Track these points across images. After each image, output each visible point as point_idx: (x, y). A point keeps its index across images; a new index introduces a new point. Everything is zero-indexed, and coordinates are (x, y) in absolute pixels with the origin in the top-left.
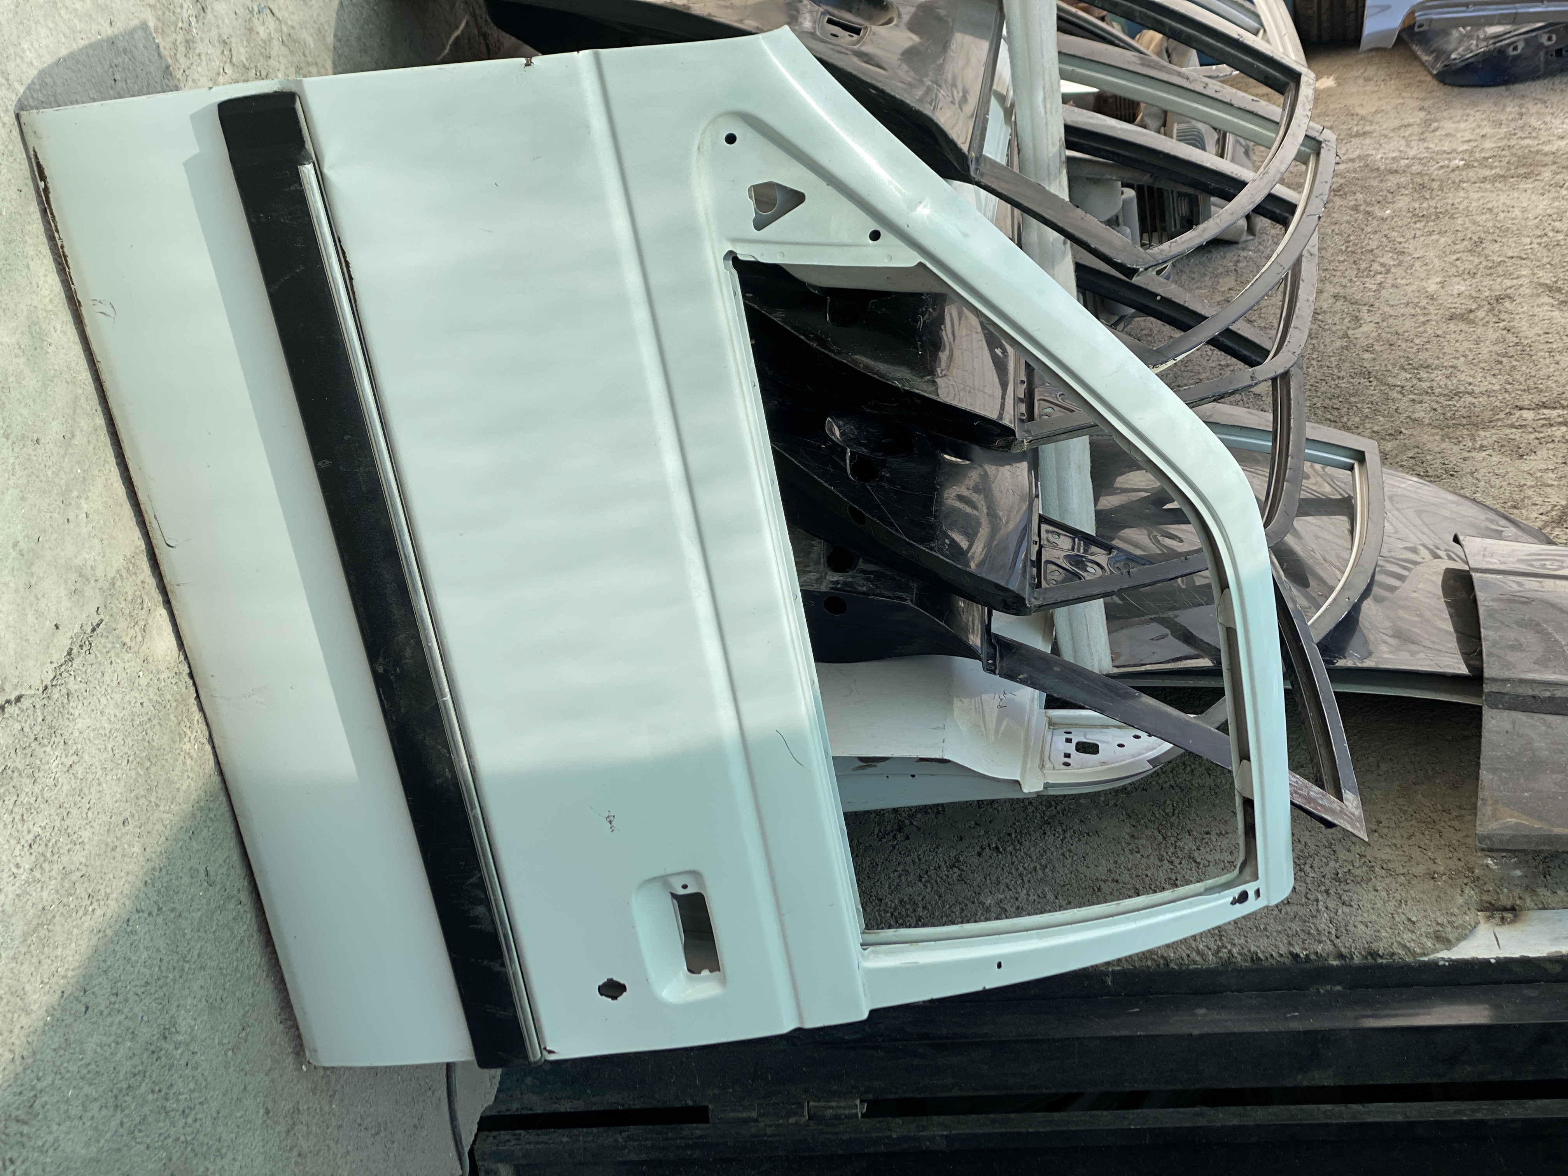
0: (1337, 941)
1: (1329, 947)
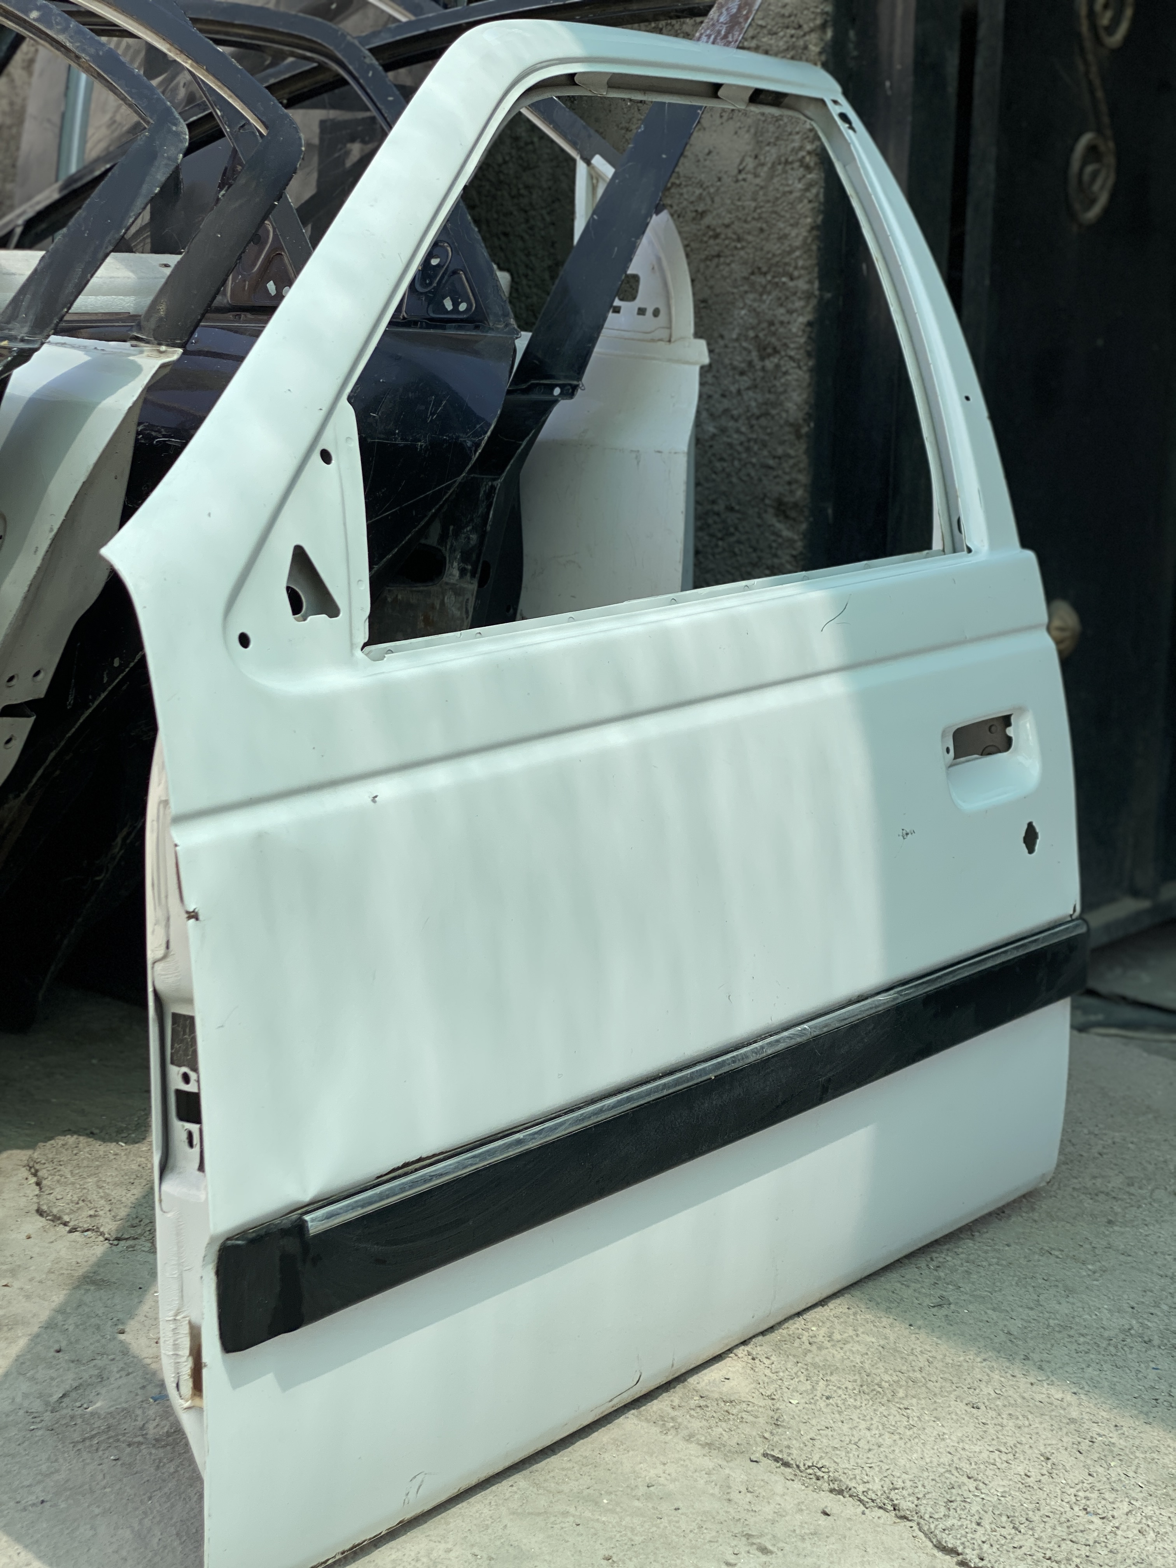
0: (806, 28)
1: (813, 37)
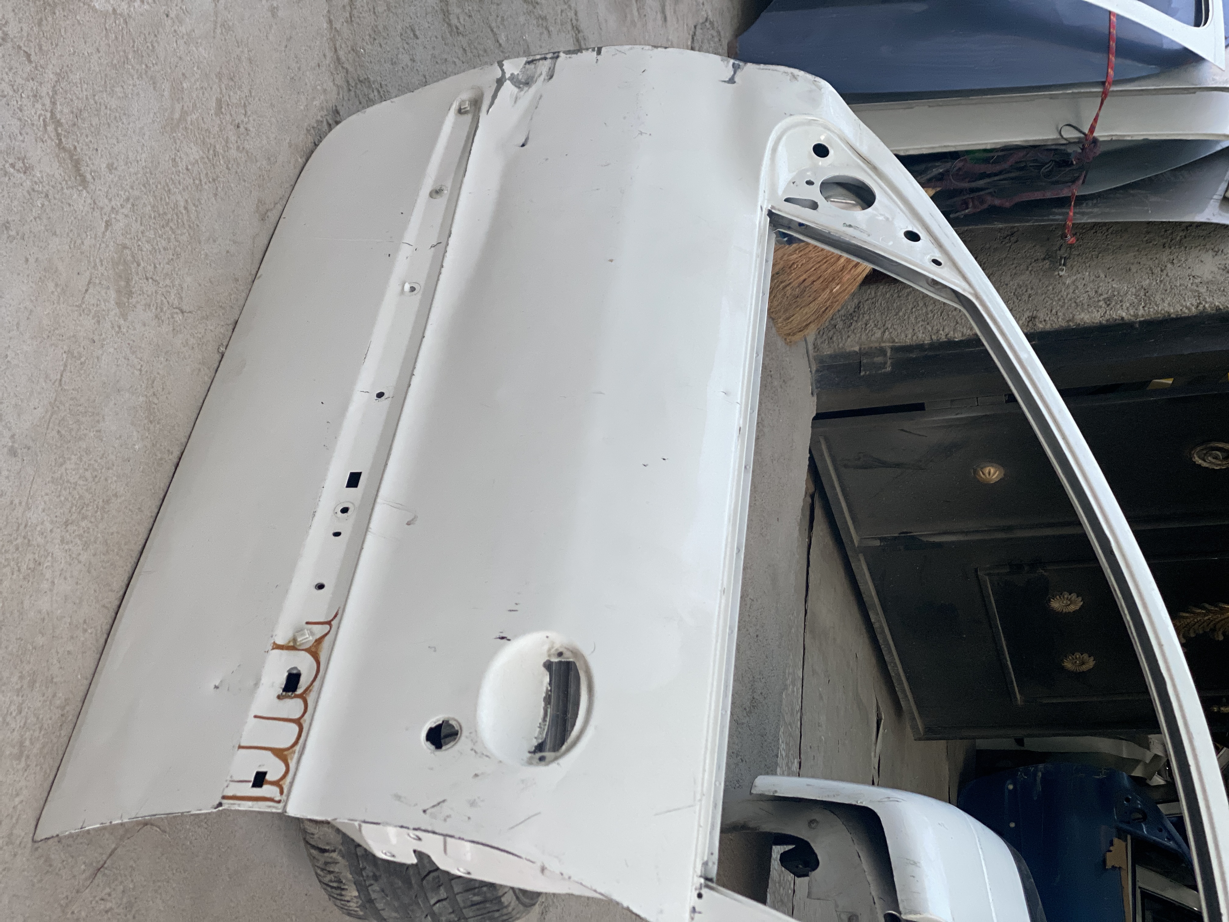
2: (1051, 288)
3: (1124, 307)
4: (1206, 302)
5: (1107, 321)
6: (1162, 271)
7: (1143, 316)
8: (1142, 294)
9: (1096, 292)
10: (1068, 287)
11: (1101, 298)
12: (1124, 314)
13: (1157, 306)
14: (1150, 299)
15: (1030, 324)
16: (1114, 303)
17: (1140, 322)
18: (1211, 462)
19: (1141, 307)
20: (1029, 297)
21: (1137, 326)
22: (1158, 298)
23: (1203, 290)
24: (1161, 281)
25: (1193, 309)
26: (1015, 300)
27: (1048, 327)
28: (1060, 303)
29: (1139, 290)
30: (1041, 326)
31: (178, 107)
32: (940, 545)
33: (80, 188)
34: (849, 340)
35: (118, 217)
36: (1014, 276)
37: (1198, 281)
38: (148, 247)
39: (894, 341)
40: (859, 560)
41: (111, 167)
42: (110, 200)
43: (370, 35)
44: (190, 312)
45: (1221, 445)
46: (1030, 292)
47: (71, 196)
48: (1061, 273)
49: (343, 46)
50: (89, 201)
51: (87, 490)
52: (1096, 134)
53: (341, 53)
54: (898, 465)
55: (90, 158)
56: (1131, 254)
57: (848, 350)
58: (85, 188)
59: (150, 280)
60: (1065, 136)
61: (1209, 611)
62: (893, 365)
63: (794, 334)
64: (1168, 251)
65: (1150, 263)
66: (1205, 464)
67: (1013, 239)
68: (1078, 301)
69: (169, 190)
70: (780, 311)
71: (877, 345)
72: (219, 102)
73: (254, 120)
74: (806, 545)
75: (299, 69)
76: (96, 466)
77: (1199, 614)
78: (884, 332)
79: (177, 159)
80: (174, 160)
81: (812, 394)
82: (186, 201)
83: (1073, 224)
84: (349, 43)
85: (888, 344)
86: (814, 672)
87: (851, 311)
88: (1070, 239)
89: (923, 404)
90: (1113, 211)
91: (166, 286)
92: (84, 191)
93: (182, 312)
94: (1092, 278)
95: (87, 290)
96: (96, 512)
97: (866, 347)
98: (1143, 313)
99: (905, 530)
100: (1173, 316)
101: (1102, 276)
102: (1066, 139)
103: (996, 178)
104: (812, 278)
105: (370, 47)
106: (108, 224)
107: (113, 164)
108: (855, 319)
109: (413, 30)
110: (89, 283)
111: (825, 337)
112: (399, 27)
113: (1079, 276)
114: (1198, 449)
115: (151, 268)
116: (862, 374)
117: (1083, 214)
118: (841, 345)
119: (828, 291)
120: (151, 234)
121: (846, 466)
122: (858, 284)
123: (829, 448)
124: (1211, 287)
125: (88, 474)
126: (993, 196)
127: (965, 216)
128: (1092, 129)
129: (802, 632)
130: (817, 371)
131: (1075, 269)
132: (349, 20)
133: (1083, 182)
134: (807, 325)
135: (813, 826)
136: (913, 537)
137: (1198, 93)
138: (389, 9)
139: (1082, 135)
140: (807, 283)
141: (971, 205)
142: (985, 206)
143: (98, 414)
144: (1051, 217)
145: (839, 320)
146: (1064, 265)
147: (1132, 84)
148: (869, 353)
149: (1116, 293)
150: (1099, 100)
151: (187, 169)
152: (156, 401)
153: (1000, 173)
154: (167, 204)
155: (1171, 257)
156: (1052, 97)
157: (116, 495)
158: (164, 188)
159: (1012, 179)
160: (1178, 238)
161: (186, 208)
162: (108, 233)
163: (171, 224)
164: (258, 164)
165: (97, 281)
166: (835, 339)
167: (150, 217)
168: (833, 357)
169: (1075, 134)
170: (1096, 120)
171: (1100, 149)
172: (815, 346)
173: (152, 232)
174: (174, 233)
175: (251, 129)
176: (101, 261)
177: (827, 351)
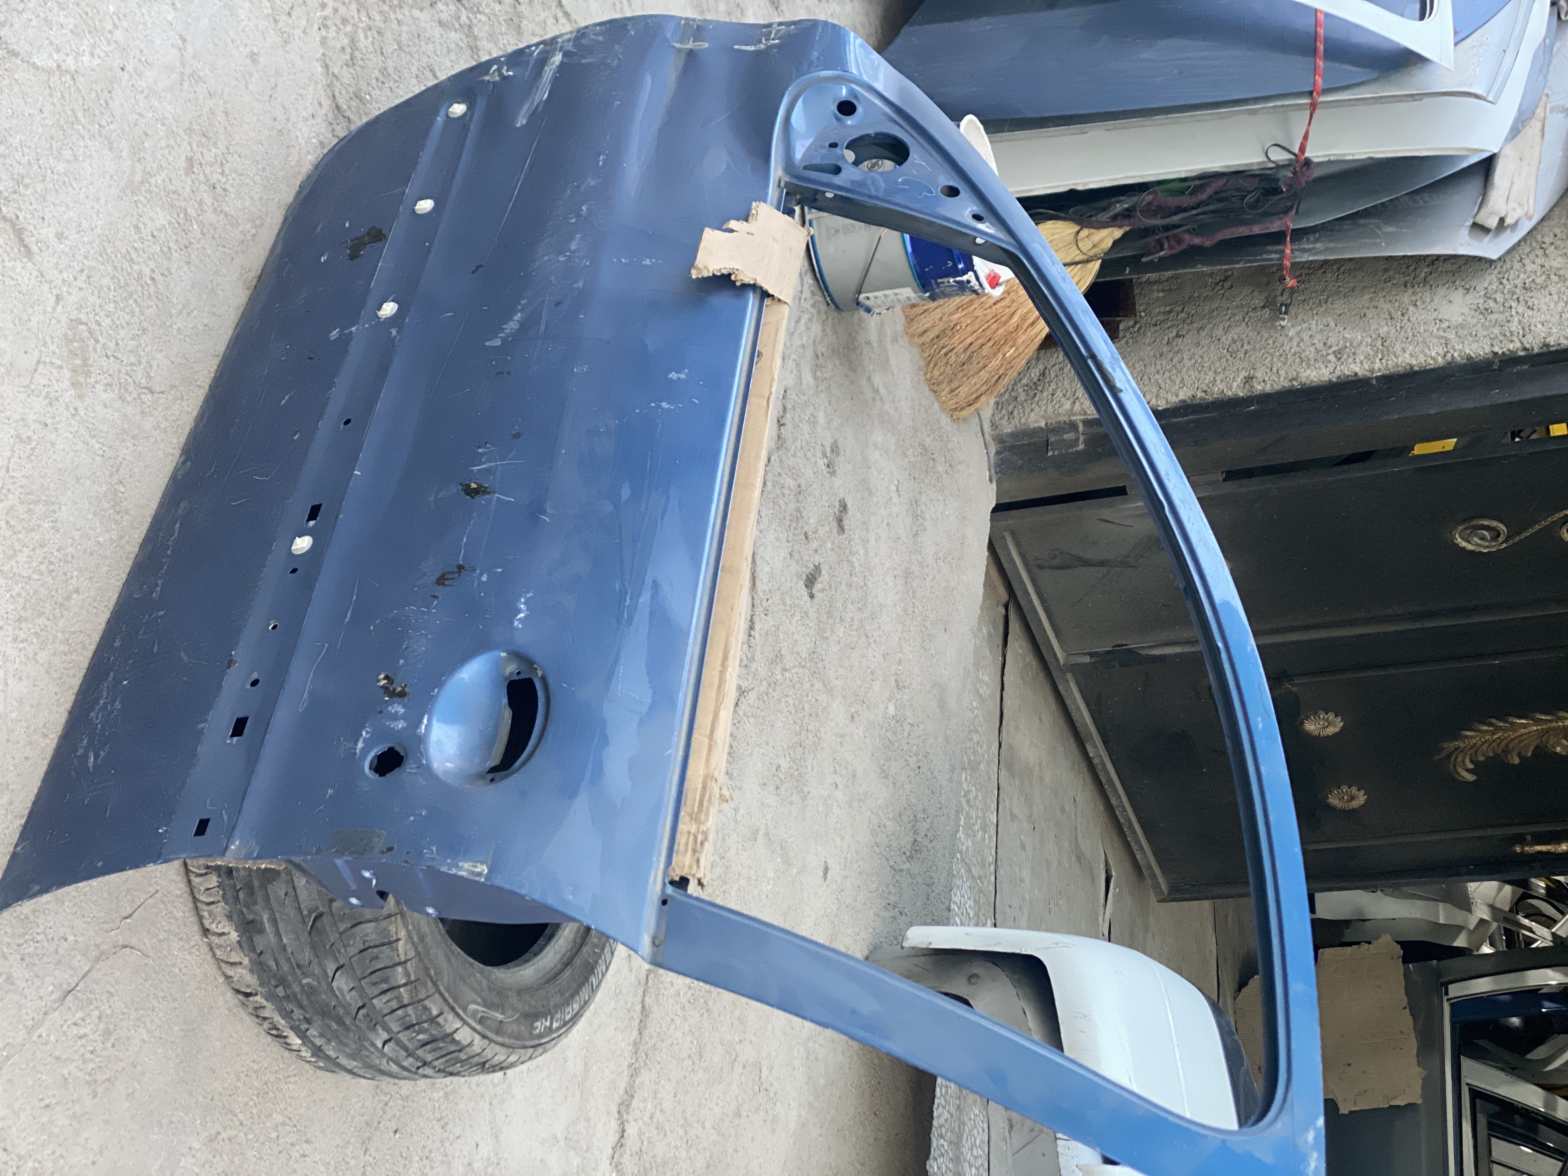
2: (1271, 341)
3: (1357, 360)
4: (1455, 350)
5: (1339, 377)
6: (1403, 315)
7: (1380, 370)
8: (1379, 343)
9: (1325, 344)
10: (1291, 339)
11: (1330, 351)
12: (1357, 370)
13: (1397, 357)
14: (1388, 350)
15: (1247, 386)
16: (1345, 357)
17: (1377, 377)
18: (1477, 545)
19: (1377, 360)
20: (1246, 353)
21: (1374, 382)
22: (1398, 348)
23: (1451, 335)
24: (1401, 328)
25: (1440, 359)
26: (1228, 357)
27: (1268, 388)
28: (1282, 359)
29: (1376, 339)
30: (1259, 387)
31: (139, 168)
32: (1162, 658)
33: (25, 260)
34: (1032, 414)
35: (71, 291)
36: (1227, 330)
37: (1445, 325)
38: (108, 321)
39: (1085, 414)
40: (1067, 681)
41: (60, 236)
42: (61, 272)
43: (377, 79)
44: (162, 392)
45: (1486, 523)
46: (1246, 347)
47: (14, 268)
48: (1283, 323)
49: (344, 92)
50: (35, 273)
51: (42, 585)
52: (1307, 154)
53: (341, 101)
54: (1102, 563)
55: (35, 227)
56: (1367, 297)
57: (1032, 426)
58: (30, 260)
59: (112, 359)
60: (1272, 158)
61: (1498, 728)
62: (1085, 442)
63: (962, 409)
64: (1410, 291)
65: (1388, 306)
66: (1470, 547)
67: (1227, 284)
68: (1303, 356)
69: (132, 260)
70: (942, 382)
71: (1066, 419)
72: (190, 160)
73: (234, 179)
74: (1000, 664)
75: (288, 120)
76: (53, 559)
77: (1486, 731)
78: (1074, 403)
79: (140, 225)
80: (137, 227)
81: (991, 480)
82: (153, 271)
83: (1293, 264)
84: (350, 89)
85: (1079, 417)
86: (1013, 816)
87: (1035, 380)
88: (1290, 282)
89: (1124, 488)
90: (1340, 245)
91: (132, 364)
92: (30, 264)
93: (152, 392)
94: (1320, 327)
95: (36, 370)
96: (55, 609)
97: (1054, 421)
98: (1380, 366)
99: (1119, 642)
100: (1416, 368)
101: (1332, 324)
102: (1273, 162)
103: (1194, 212)
104: (980, 341)
105: (377, 92)
106: (58, 298)
107: (62, 234)
108: (1040, 388)
109: (432, 70)
110: (38, 362)
111: (1004, 412)
112: (414, 69)
113: (1305, 325)
114: (1460, 528)
115: (112, 345)
116: (1050, 454)
117: (1304, 250)
118: (1023, 420)
119: (1000, 356)
120: (111, 307)
121: (1040, 567)
122: (1036, 347)
123: (1018, 545)
124: (1461, 332)
125: (43, 568)
126: (1191, 234)
127: (1160, 258)
128: (1302, 149)
129: (996, 769)
130: (998, 453)
131: (1300, 318)
132: (350, 62)
133: (1297, 213)
134: (978, 398)
135: (973, 980)
136: (1130, 651)
137: (1426, 100)
138: (400, 48)
139: (1293, 157)
140: (973, 348)
141: (1166, 246)
142: (1184, 246)
143: (53, 503)
144: (1265, 256)
145: (1020, 390)
146: (1286, 313)
147: (1345, 92)
148: (1057, 429)
149: (1348, 344)
150: (1308, 113)
151: (153, 236)
152: (123, 490)
153: (1198, 206)
154: (129, 274)
155: (1414, 298)
156: (1252, 112)
157: (77, 591)
158: (125, 257)
159: (1212, 212)
160: (1423, 275)
161: (153, 279)
162: (59, 308)
163: (135, 297)
164: (241, 228)
165: (48, 360)
166: (1015, 413)
167: (109, 289)
168: (1014, 435)
169: (1285, 156)
170: (1306, 137)
171: (1317, 173)
172: (994, 425)
173: (112, 305)
174: (139, 306)
175: (231, 190)
176: (52, 338)
177: (1008, 428)
